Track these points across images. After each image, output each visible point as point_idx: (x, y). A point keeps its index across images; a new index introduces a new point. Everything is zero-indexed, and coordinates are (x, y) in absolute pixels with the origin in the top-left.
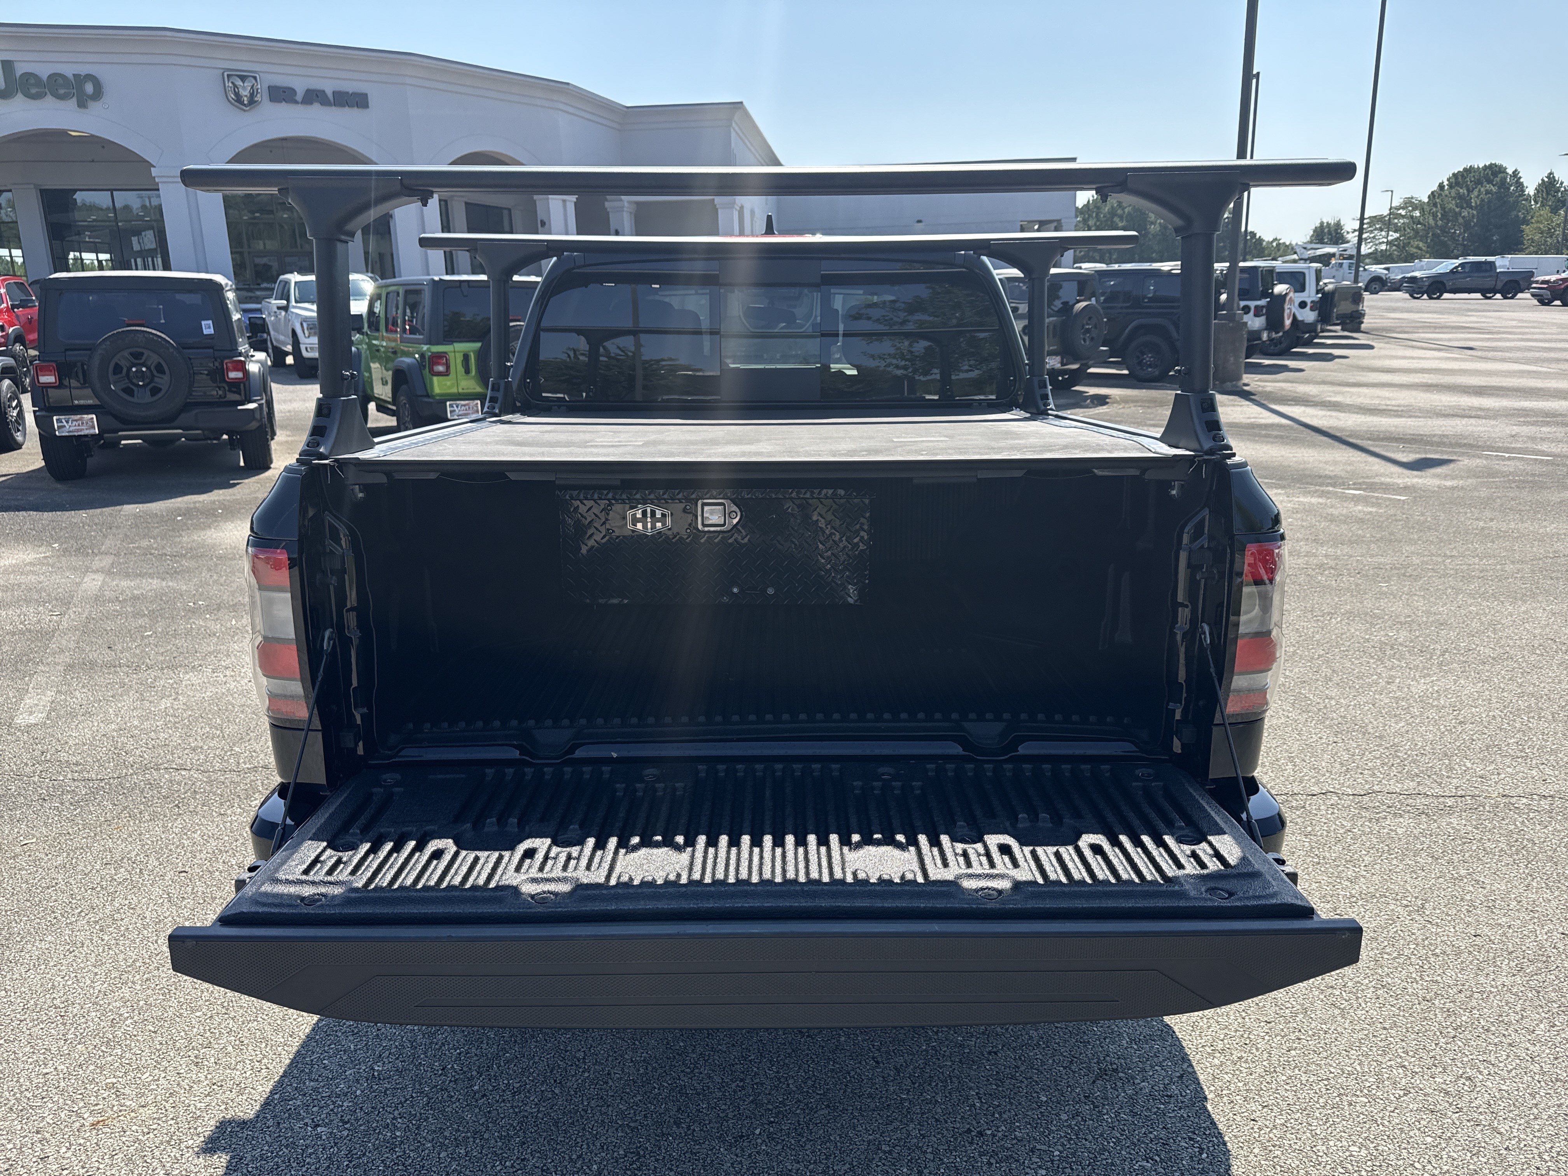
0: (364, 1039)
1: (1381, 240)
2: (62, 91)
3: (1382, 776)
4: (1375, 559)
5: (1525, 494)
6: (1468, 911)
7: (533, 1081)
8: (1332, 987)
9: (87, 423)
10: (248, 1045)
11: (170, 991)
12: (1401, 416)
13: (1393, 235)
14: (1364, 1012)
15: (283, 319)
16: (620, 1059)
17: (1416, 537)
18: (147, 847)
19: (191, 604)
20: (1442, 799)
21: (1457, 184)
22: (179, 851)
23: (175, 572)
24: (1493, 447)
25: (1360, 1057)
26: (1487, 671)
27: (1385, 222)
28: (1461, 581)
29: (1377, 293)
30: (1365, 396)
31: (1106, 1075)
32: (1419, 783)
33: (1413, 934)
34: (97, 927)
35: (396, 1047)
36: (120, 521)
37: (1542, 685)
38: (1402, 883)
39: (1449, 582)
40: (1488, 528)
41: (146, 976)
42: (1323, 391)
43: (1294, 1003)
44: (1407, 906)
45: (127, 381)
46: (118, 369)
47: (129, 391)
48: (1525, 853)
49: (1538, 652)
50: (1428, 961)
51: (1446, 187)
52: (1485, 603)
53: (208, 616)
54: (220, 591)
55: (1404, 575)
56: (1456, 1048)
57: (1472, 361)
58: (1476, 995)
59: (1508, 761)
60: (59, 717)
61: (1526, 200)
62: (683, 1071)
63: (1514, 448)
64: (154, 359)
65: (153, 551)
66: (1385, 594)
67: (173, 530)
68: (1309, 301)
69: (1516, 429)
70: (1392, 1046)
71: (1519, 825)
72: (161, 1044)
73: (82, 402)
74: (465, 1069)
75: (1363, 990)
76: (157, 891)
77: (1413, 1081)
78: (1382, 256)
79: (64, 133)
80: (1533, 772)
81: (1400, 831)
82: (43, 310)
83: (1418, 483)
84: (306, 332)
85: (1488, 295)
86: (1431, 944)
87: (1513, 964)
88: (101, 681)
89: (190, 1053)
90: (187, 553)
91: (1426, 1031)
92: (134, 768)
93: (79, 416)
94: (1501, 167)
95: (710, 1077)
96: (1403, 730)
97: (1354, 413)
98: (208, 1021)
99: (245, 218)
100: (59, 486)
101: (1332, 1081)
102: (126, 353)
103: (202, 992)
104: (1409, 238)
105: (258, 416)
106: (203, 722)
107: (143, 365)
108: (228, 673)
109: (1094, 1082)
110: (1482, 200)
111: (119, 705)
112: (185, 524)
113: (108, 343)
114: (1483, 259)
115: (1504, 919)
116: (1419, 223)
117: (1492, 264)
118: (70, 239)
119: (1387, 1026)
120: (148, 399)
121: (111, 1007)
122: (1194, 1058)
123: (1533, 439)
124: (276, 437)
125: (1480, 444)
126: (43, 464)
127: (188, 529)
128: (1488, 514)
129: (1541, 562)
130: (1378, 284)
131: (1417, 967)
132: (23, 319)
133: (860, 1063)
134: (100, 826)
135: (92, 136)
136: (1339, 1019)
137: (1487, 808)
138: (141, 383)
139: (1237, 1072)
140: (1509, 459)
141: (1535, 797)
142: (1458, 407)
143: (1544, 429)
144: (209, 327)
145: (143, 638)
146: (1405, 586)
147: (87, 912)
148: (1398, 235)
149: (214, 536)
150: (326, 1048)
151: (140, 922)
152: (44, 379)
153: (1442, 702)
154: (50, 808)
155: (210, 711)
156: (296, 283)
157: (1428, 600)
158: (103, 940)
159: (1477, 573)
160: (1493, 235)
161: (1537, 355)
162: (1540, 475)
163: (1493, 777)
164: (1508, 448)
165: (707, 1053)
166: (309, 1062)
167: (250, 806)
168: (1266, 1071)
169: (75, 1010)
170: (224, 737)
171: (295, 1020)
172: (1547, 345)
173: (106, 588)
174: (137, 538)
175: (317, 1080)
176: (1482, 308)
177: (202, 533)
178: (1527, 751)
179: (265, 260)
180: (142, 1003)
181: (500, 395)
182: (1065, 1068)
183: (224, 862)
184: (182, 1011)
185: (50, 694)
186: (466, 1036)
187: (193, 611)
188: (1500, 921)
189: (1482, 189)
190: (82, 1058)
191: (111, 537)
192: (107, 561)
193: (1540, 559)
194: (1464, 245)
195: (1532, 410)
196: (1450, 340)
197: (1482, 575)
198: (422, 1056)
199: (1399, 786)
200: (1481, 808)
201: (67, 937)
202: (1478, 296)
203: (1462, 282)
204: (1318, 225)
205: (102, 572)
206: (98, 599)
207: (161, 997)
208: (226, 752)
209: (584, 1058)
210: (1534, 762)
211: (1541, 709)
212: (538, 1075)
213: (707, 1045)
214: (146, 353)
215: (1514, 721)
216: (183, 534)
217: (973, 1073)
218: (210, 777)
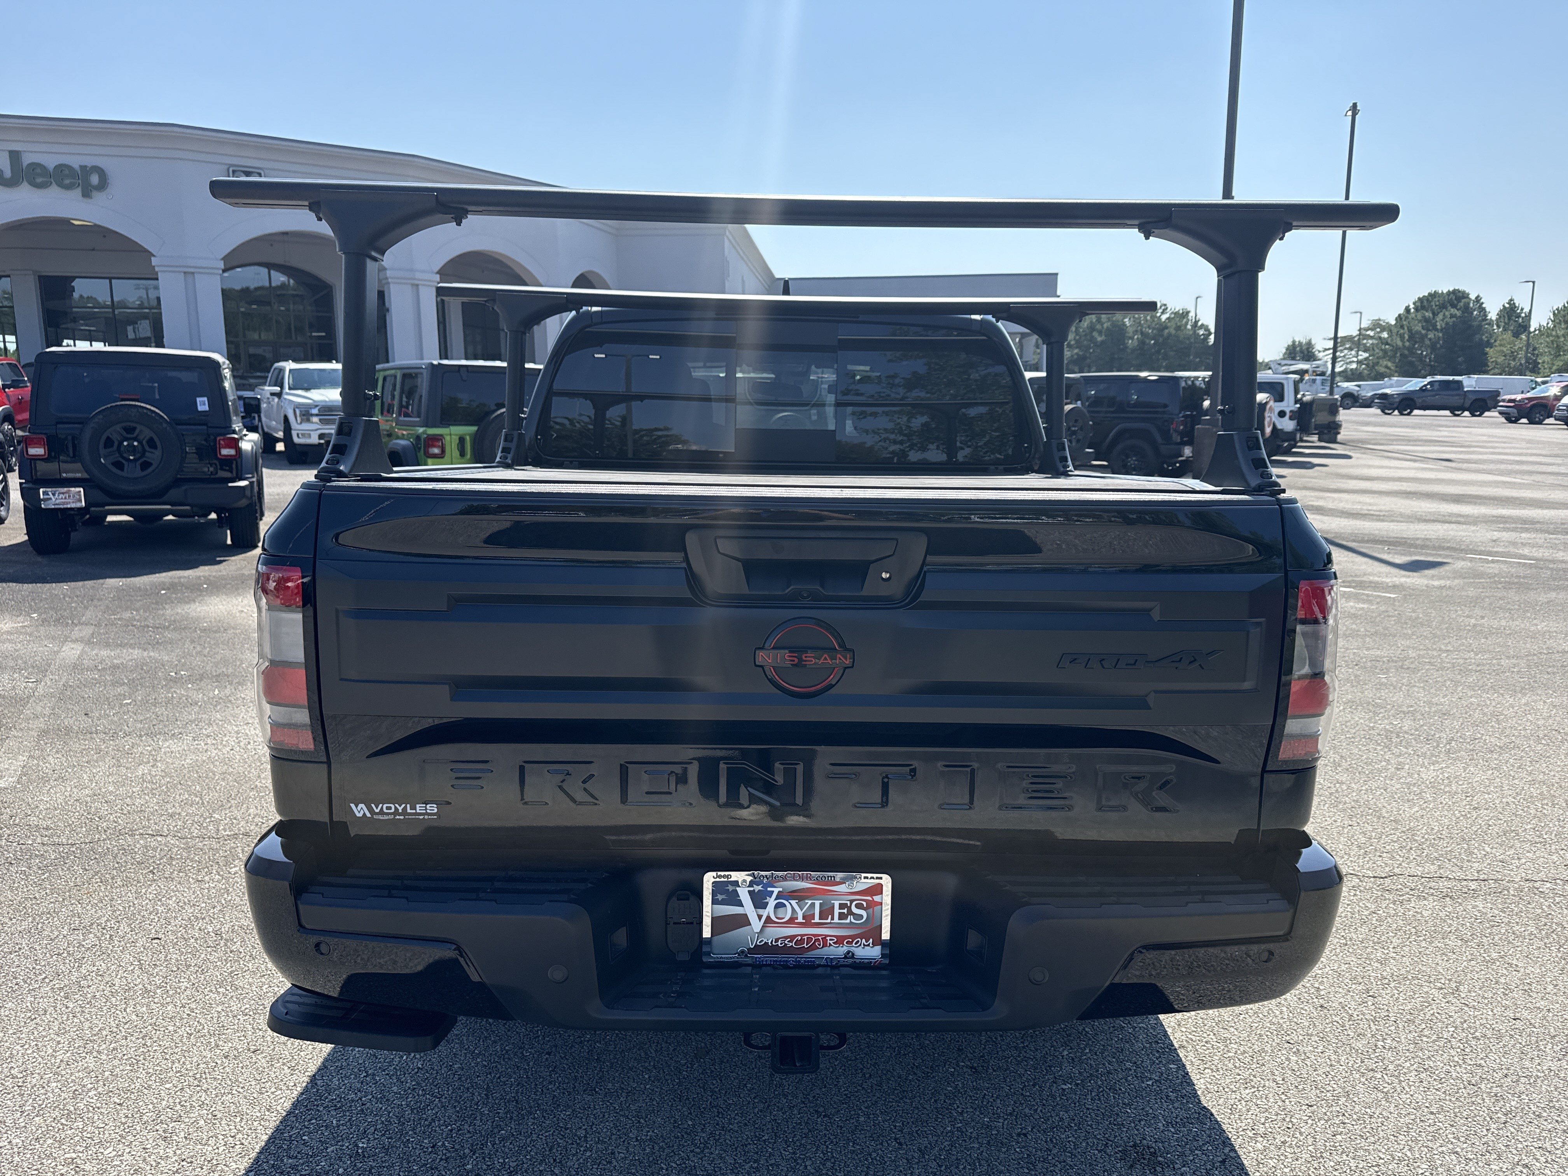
0: (348, 1114)
1: (1351, 360)
2: (67, 181)
3: (1401, 859)
4: (1371, 652)
5: (1512, 594)
6: (1505, 994)
7: (530, 1160)
8: (1372, 1070)
9: (74, 496)
10: (221, 1118)
11: (138, 1061)
12: (1383, 521)
13: (1363, 355)
14: (1408, 1096)
15: (275, 406)
16: (624, 1137)
17: (1410, 632)
18: (118, 913)
19: (173, 674)
20: (1465, 883)
21: (1423, 308)
22: (152, 917)
23: (157, 643)
24: (1476, 551)
25: (1410, 1143)
26: (1496, 759)
27: (1356, 343)
28: (1459, 674)
29: (1349, 409)
30: (1347, 501)
31: (1144, 1159)
32: (1440, 867)
33: (1450, 1017)
34: (62, 994)
35: (382, 1123)
36: (102, 593)
37: (1552, 773)
38: (1434, 966)
39: (1447, 674)
40: (1480, 625)
41: (113, 1045)
42: (1305, 496)
43: (1335, 1086)
44: (1442, 988)
45: (117, 455)
46: (109, 443)
47: (119, 465)
48: (1555, 936)
49: (1543, 742)
50: (1469, 1044)
51: (1412, 310)
52: (1484, 695)
53: (190, 686)
54: (203, 661)
55: (1402, 667)
56: (1509, 1134)
57: (1447, 471)
58: (1523, 1080)
59: (1527, 846)
60: (30, 781)
61: (1489, 324)
62: (692, 1151)
63: (1496, 552)
64: (147, 433)
65: (135, 623)
66: (1385, 685)
67: (157, 603)
68: (1288, 411)
69: (1496, 535)
70: (1441, 1131)
71: (1546, 909)
72: (127, 1117)
73: (70, 475)
74: (457, 1147)
75: (1405, 1074)
76: (127, 957)
77: (1467, 1168)
78: (1353, 374)
79: (66, 222)
80: (1554, 857)
81: (1425, 913)
82: (35, 393)
83: (1406, 582)
84: (299, 419)
85: (1457, 413)
86: (1470, 1027)
87: (1557, 1048)
88: (76, 747)
89: (158, 1127)
90: (169, 626)
91: (1476, 1116)
92: (108, 833)
93: (66, 489)
94: (1464, 292)
95: (721, 1158)
96: (1418, 814)
97: (1337, 516)
98: (178, 1093)
99: (242, 310)
100: (39, 559)
101: (1382, 1167)
102: (118, 427)
103: (173, 1062)
104: (1378, 358)
105: (248, 493)
106: (182, 789)
107: (135, 439)
108: (209, 741)
109: (1132, 1166)
110: (1447, 324)
111: (94, 771)
112: (169, 598)
113: (101, 417)
114: (1451, 378)
115: (1542, 1003)
116: (1387, 344)
117: (1460, 383)
118: (64, 326)
119: (1435, 1111)
120: (138, 473)
121: (73, 1078)
122: (1237, 1143)
123: (1514, 544)
124: (264, 518)
125: (1463, 547)
126: (26, 538)
127: (173, 602)
128: (1478, 612)
129: (1535, 657)
130: (1352, 400)
131: (1459, 1050)
132: (13, 399)
133: (882, 1144)
134: (69, 891)
135: (95, 225)
136: (1383, 1103)
137: (1512, 892)
138: (131, 458)
139: (1282, 1158)
140: (1493, 562)
141: (1558, 881)
142: (1439, 513)
143: (1523, 535)
144: (204, 404)
145: (121, 705)
146: (1403, 678)
147: (51, 978)
148: (1367, 355)
149: (199, 610)
150: (306, 1123)
151: (109, 989)
152: (33, 451)
153: (1454, 788)
154: (17, 872)
155: (189, 778)
156: (290, 371)
157: (1429, 691)
158: (67, 1008)
159: (1474, 667)
160: (1459, 357)
161: (1510, 467)
162: (1524, 578)
163: (1513, 861)
164: (1491, 552)
165: (717, 1133)
166: (288, 1138)
167: (230, 873)
168: (1312, 1156)
169: (34, 1080)
170: (202, 803)
171: (272, 1093)
172: (1517, 458)
173: (85, 657)
174: (119, 610)
175: (296, 1157)
176: (1452, 424)
177: (187, 606)
178: (1545, 837)
179: (259, 351)
180: (107, 1074)
181: (513, 446)
182: (1100, 1151)
183: (200, 929)
184: (151, 1083)
185: (22, 758)
186: (458, 1112)
187: (175, 681)
188: (1538, 1005)
189: (1447, 313)
190: (40, 1132)
191: (91, 608)
192: (87, 631)
193: (1535, 655)
194: (1431, 366)
195: (1509, 517)
196: (1424, 452)
197: (1479, 669)
198: (410, 1133)
199: (1420, 869)
200: (1506, 892)
201: (29, 1004)
202: (1447, 413)
203: (1430, 400)
204: (1290, 343)
205: (82, 642)
206: (76, 667)
207: (128, 1068)
208: (205, 819)
209: (585, 1137)
210: (1553, 847)
211: (1554, 796)
212: (536, 1154)
213: (718, 1124)
214: (139, 427)
215: (1528, 807)
216: (167, 607)
217: (1002, 1155)
218: (187, 843)
